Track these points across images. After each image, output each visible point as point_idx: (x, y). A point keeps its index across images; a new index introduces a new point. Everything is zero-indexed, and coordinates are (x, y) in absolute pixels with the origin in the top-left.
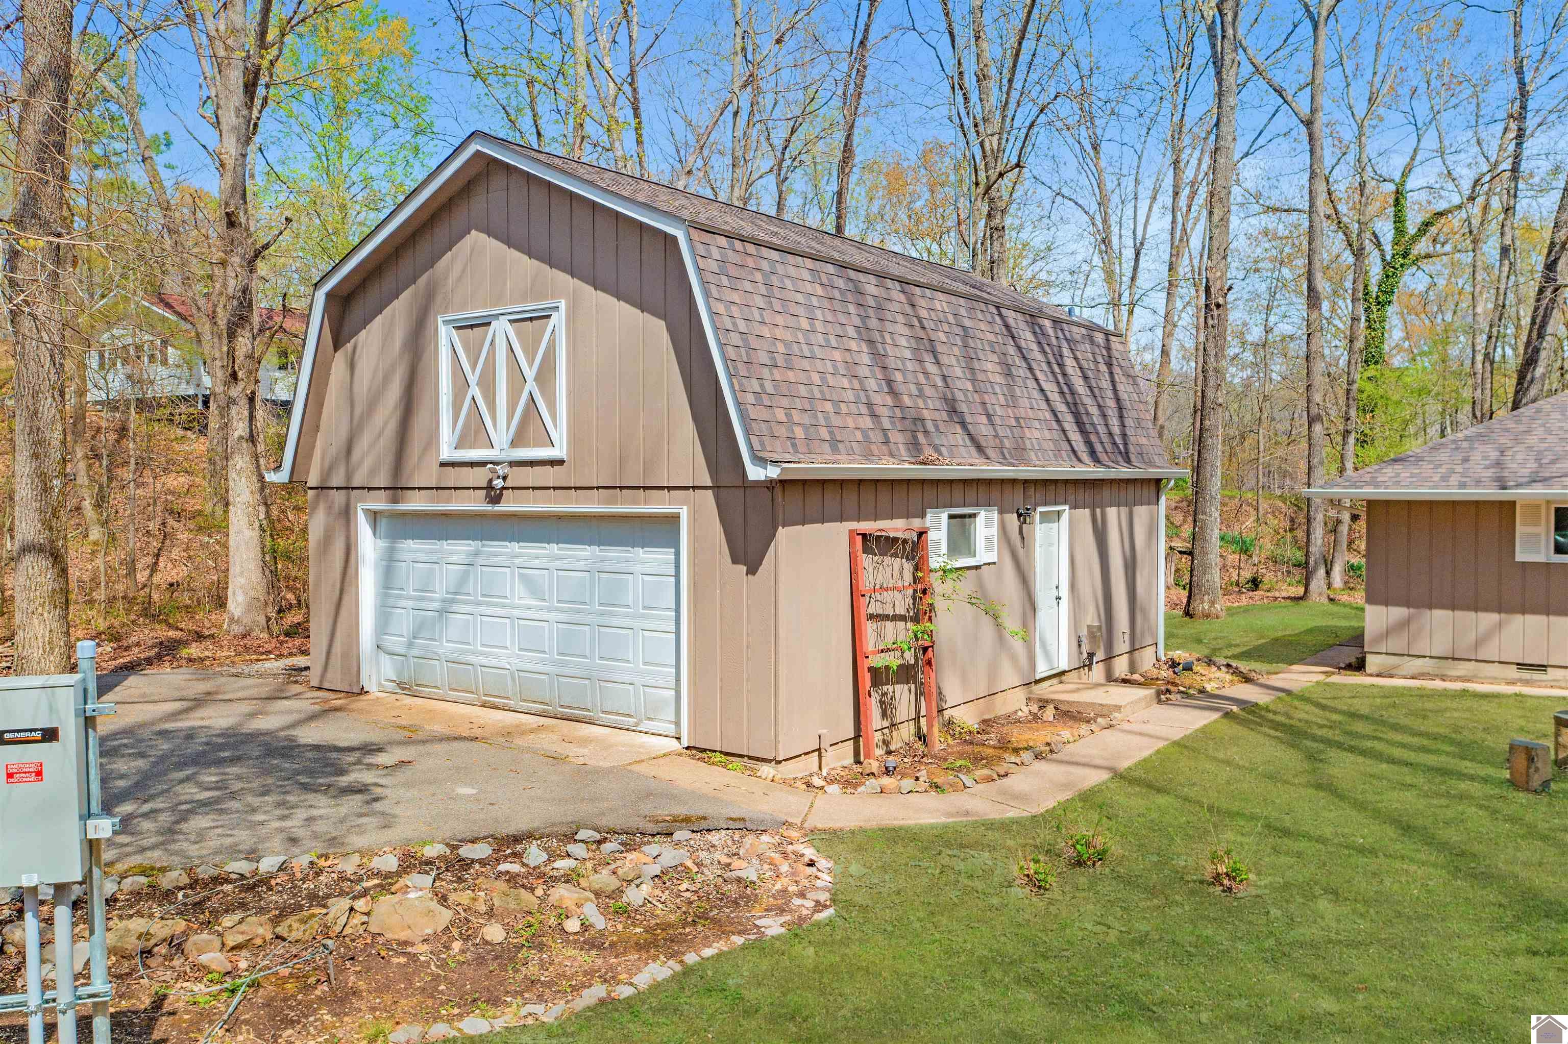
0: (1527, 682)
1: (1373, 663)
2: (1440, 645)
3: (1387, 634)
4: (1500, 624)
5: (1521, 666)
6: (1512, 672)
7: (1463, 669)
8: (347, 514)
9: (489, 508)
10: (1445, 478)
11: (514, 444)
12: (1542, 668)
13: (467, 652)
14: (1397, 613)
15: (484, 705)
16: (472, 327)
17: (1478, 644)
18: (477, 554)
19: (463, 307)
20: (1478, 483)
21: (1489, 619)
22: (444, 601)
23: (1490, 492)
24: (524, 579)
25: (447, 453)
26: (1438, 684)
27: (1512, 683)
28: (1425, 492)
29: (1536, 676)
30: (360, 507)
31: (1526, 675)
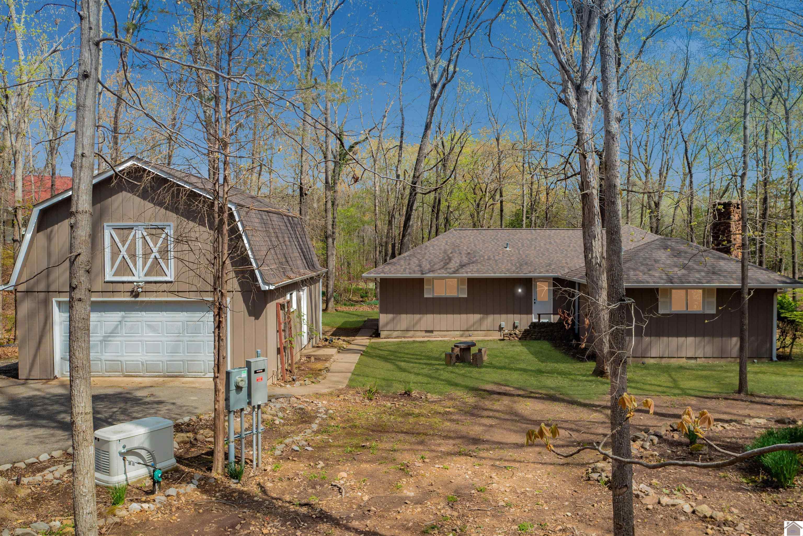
0: (428, 337)
1: (383, 334)
2: (404, 327)
3: (387, 324)
4: (420, 319)
5: (426, 331)
6: (424, 334)
7: (411, 334)
8: (46, 303)
9: (133, 299)
10: (405, 270)
11: (146, 275)
12: (432, 331)
13: (118, 356)
14: (390, 316)
15: (126, 376)
16: (122, 229)
17: (414, 326)
18: (123, 317)
19: (118, 220)
20: (414, 272)
21: (417, 316)
22: (104, 337)
23: (418, 275)
24: (149, 326)
25: (108, 278)
26: (403, 339)
27: (423, 337)
28: (399, 275)
29: (431, 334)
30: (54, 300)
31: (428, 334)
